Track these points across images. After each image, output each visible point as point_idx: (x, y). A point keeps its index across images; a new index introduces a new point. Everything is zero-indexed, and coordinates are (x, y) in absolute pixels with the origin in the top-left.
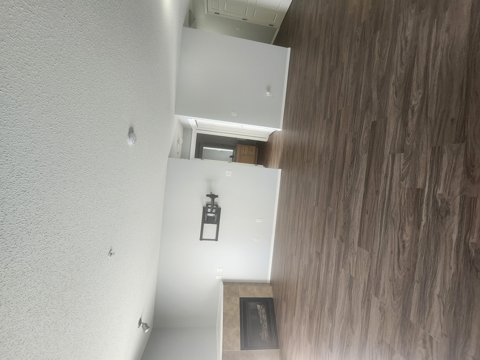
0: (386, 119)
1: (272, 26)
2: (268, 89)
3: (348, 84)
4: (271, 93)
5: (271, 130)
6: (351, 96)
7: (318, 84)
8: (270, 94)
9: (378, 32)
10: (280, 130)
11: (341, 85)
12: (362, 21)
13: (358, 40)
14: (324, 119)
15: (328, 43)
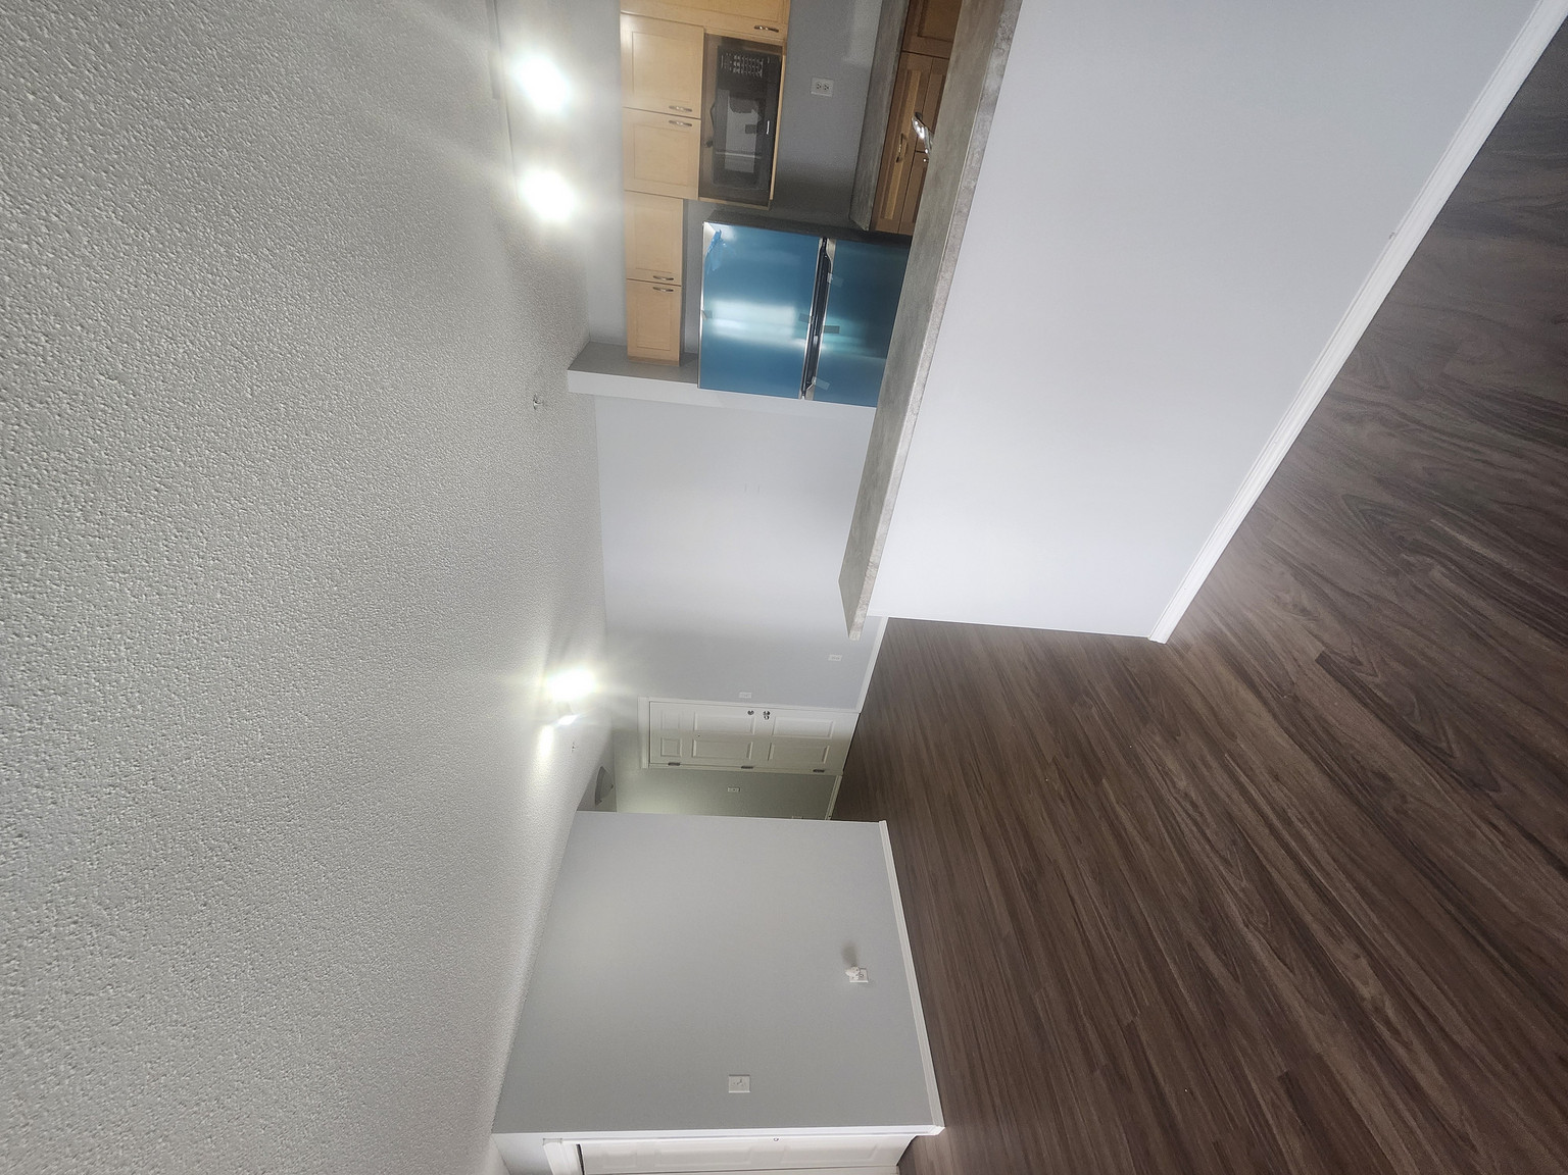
0: (1319, 1058)
1: (823, 771)
2: (851, 959)
3: (1106, 929)
4: (864, 972)
5: (898, 1135)
6: (1137, 969)
7: (1007, 928)
8: (861, 976)
9: (1104, 780)
10: (936, 1130)
11: (1084, 932)
12: (1050, 760)
13: (1063, 801)
14: (1092, 1067)
15: (986, 808)
